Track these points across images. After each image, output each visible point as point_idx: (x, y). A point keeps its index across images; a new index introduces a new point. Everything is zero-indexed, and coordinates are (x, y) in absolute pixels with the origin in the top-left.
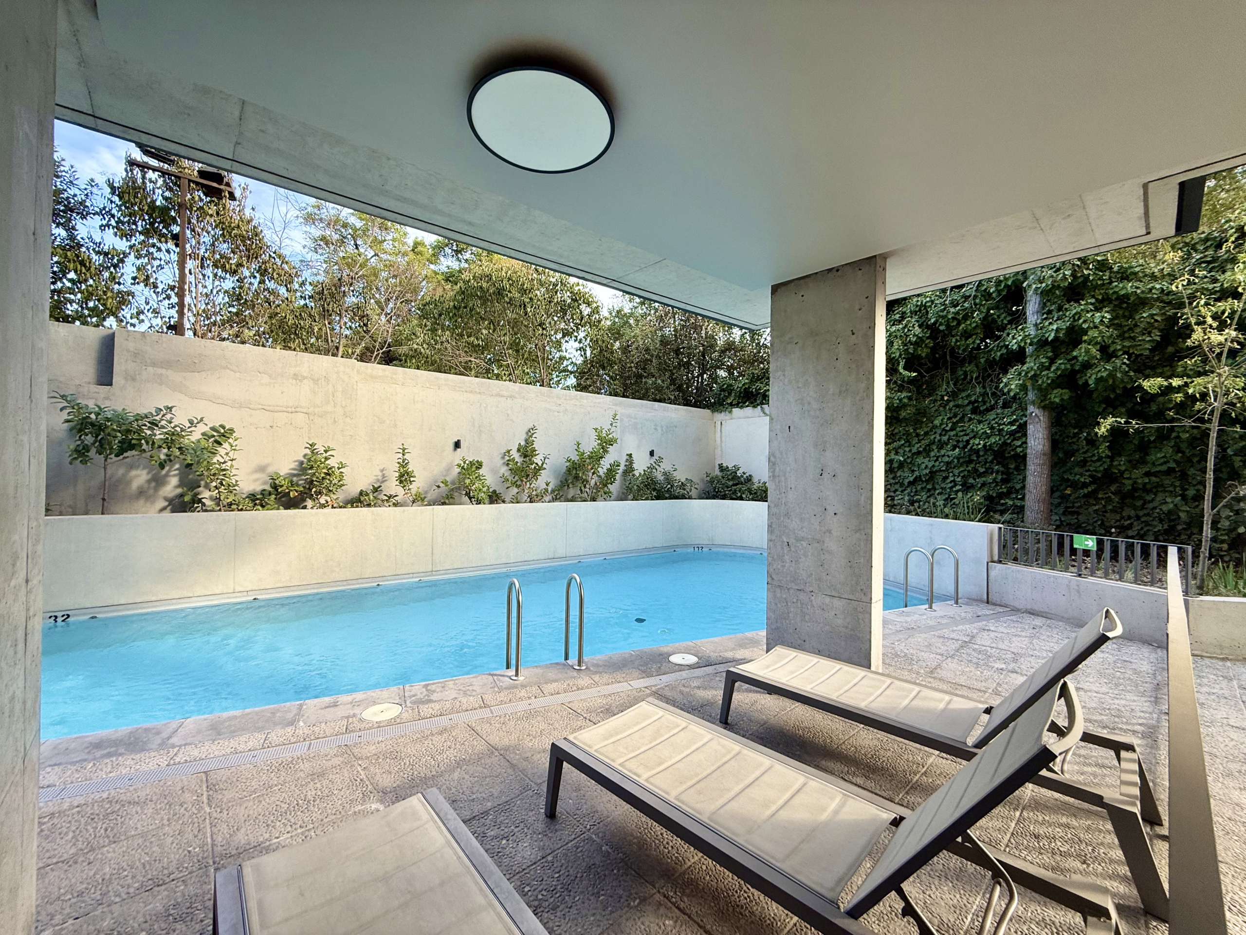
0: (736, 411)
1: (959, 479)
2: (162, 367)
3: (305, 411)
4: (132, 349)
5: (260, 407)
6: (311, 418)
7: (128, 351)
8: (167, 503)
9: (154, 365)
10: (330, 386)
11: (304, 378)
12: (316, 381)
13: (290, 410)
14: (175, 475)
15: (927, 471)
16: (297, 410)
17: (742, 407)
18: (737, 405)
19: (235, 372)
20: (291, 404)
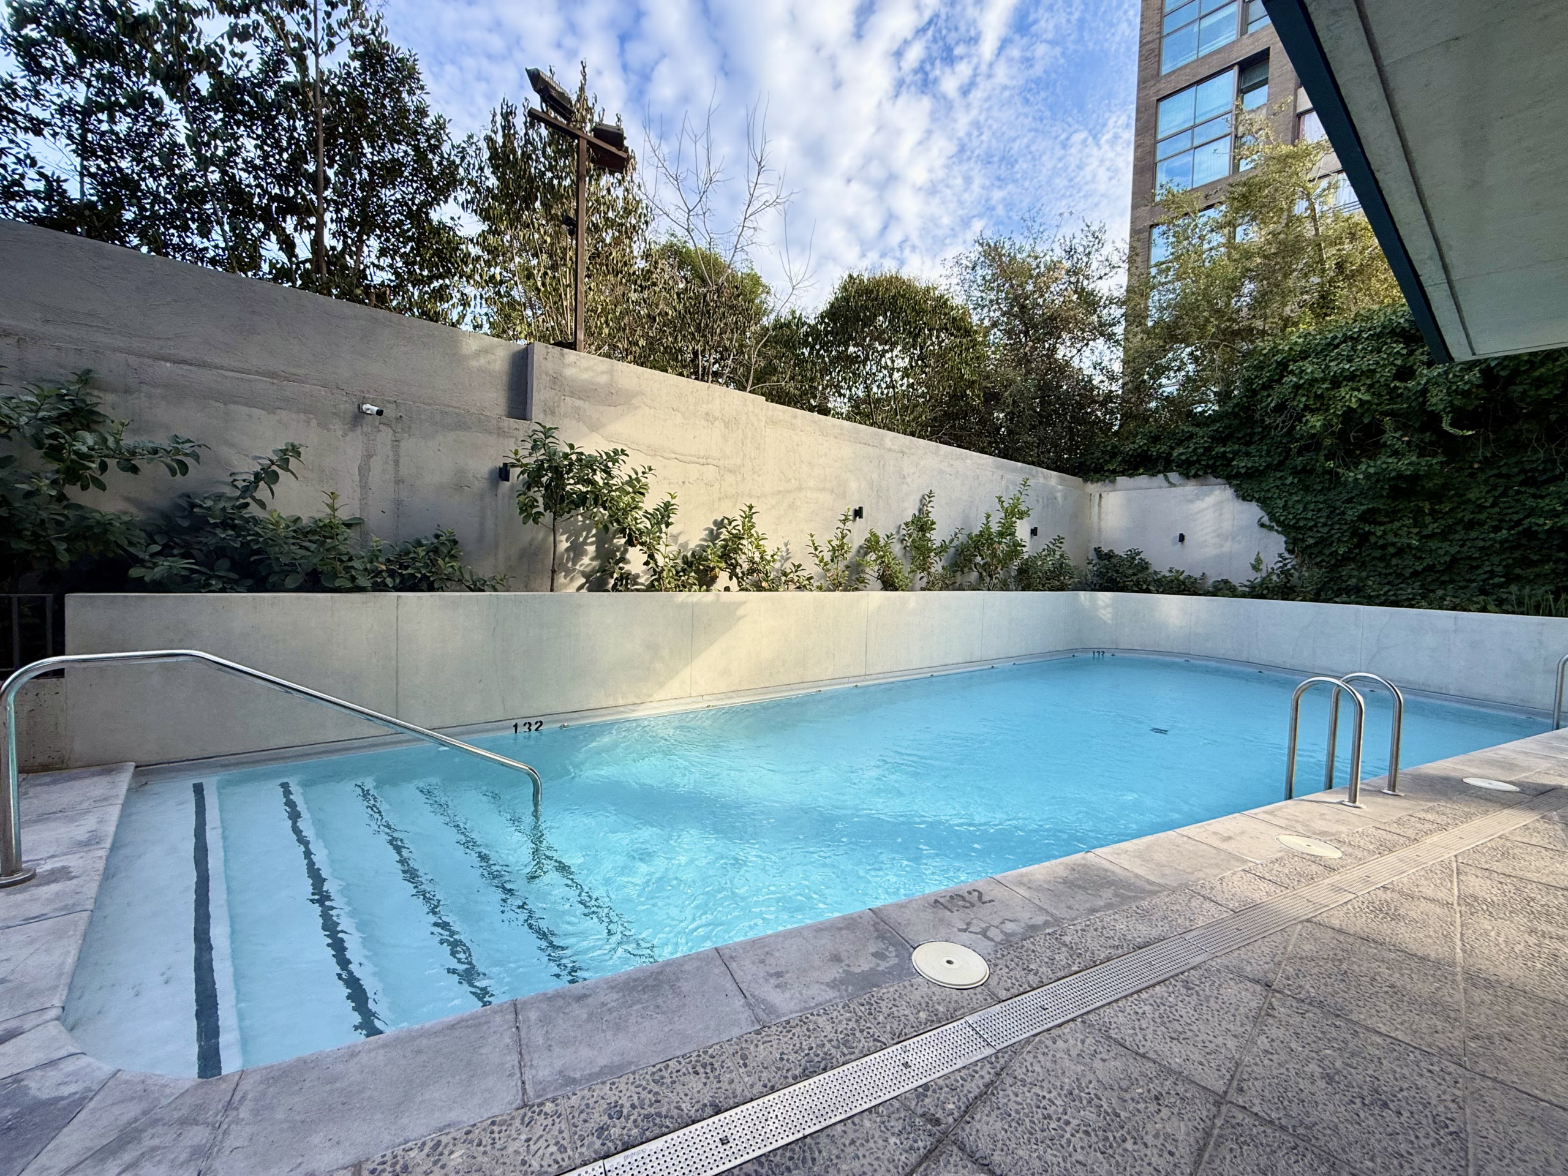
0: (1122, 480)
1: (1500, 569)
2: (580, 398)
3: (715, 462)
4: (551, 372)
5: (674, 456)
6: (722, 472)
7: (547, 374)
8: (584, 580)
9: (572, 395)
10: (740, 431)
11: (716, 419)
12: (727, 425)
13: (701, 461)
14: (592, 544)
15: (1448, 559)
16: (709, 461)
17: (1131, 476)
18: (1123, 473)
19: (650, 408)
20: (702, 454)
